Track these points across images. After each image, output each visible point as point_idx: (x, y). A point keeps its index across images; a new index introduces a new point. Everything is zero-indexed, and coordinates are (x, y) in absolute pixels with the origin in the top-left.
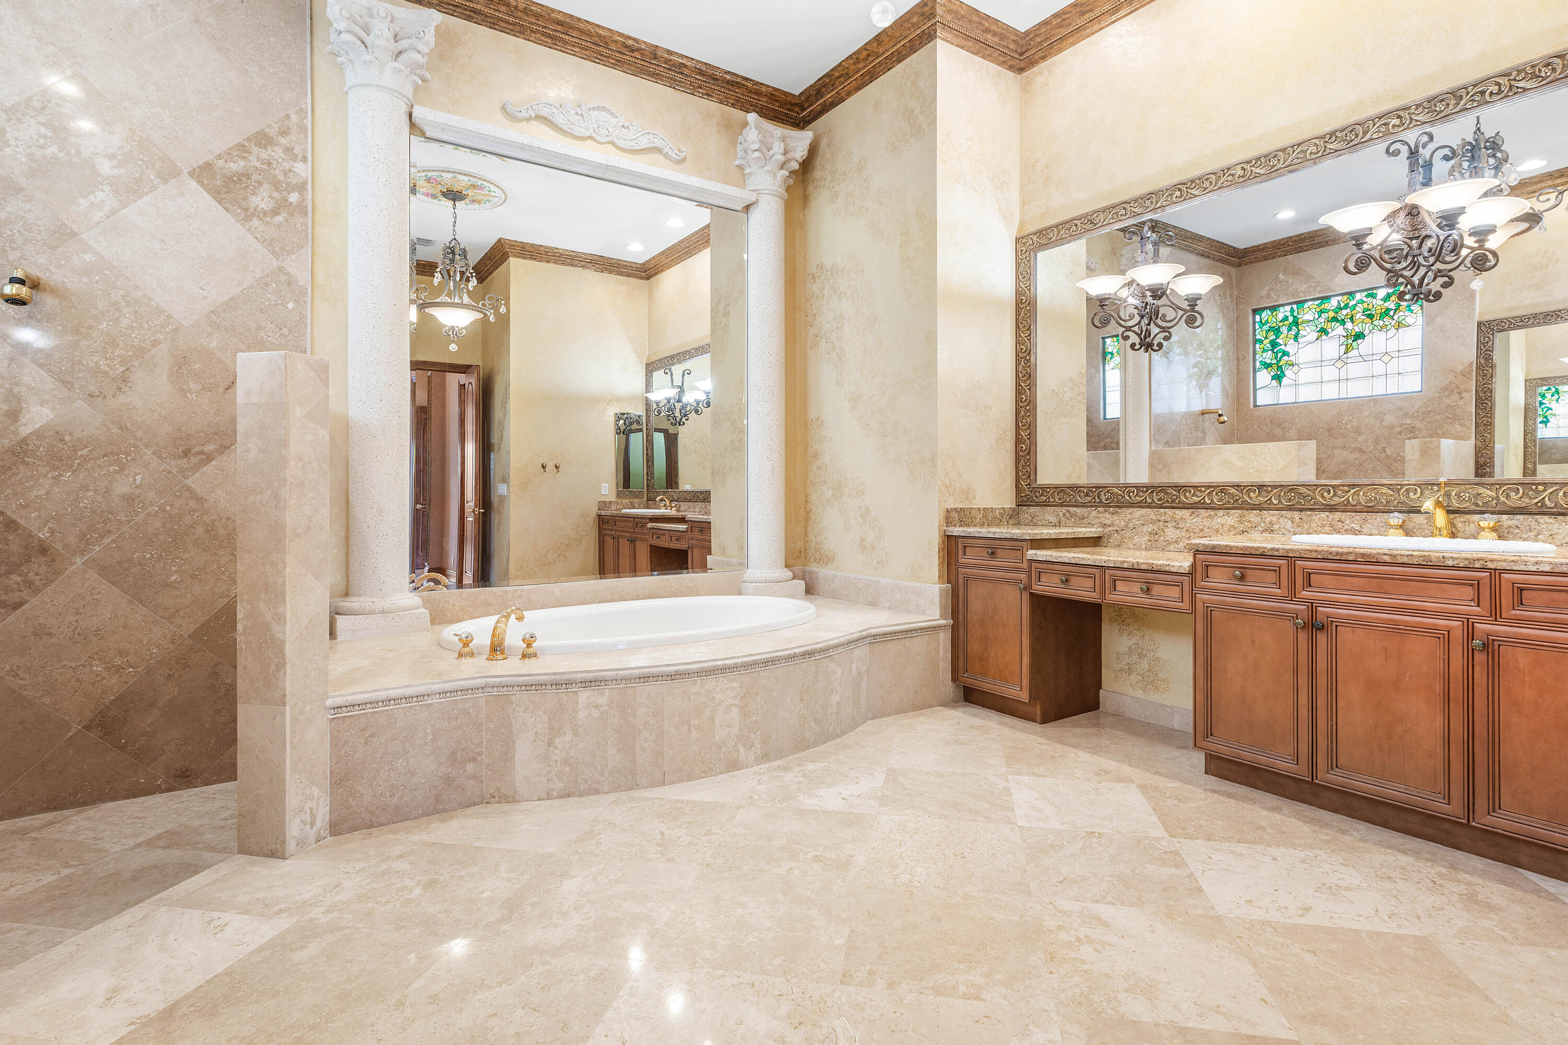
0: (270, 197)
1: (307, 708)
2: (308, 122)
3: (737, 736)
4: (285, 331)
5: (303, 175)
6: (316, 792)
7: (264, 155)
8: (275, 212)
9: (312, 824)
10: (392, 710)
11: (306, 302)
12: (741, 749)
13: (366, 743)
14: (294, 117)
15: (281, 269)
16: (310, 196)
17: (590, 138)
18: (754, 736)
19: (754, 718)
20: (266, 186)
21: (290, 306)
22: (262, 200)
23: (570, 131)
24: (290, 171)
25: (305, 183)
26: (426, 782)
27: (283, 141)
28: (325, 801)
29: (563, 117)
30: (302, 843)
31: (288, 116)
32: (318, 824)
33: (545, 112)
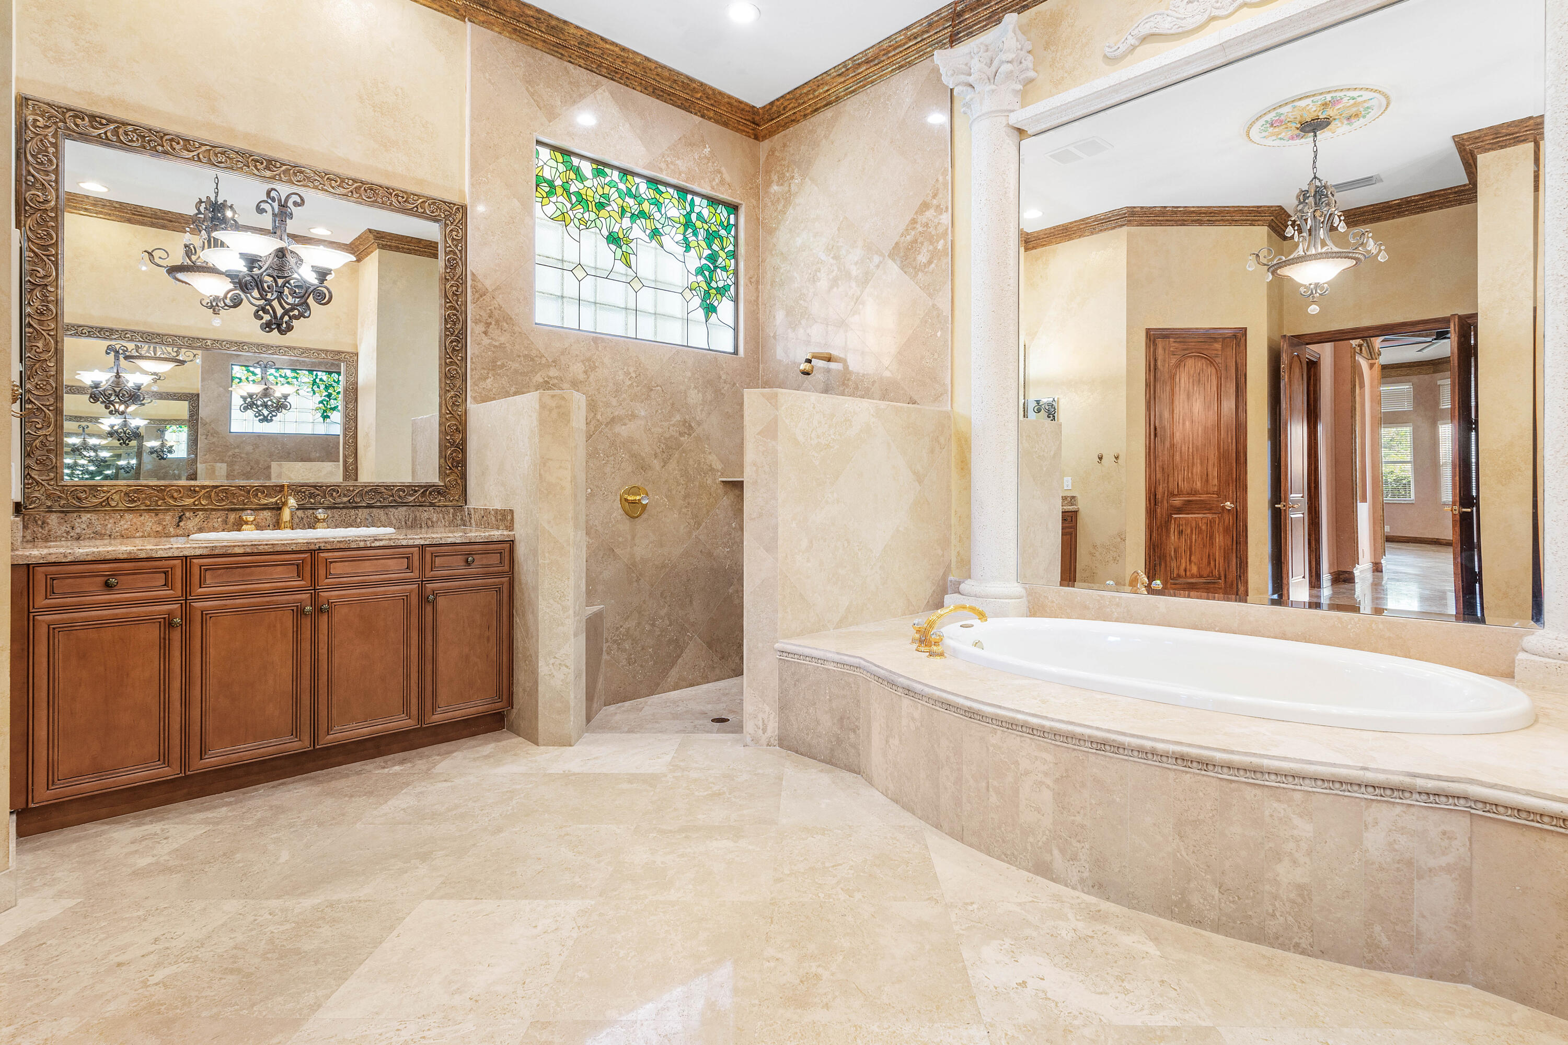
0: (928, 251)
1: (760, 645)
2: (949, 178)
3: (1050, 831)
4: (936, 356)
5: (946, 223)
6: (767, 709)
7: (924, 220)
8: (930, 262)
9: (764, 731)
10: (808, 665)
11: (948, 328)
12: (1056, 852)
13: (795, 685)
14: (941, 179)
15: (934, 306)
16: (950, 238)
17: (1214, 18)
18: (1078, 845)
19: (1078, 819)
20: (925, 244)
21: (939, 334)
22: (922, 258)
23: (1180, 30)
24: (939, 223)
25: (947, 229)
26: (825, 734)
27: (935, 202)
28: (775, 718)
29: (1169, 19)
30: (756, 741)
31: (937, 180)
32: (769, 733)
33: (1145, 29)
